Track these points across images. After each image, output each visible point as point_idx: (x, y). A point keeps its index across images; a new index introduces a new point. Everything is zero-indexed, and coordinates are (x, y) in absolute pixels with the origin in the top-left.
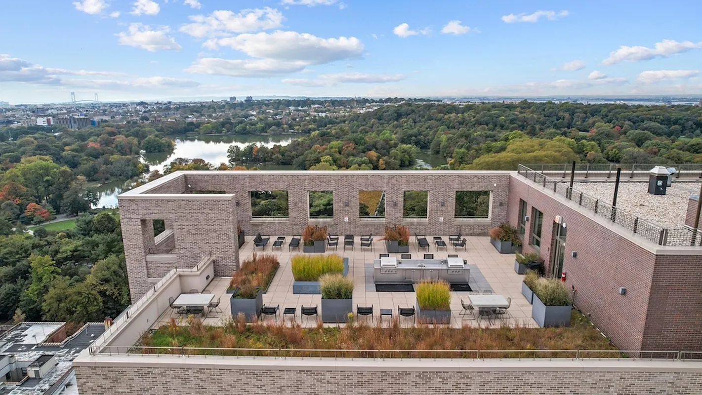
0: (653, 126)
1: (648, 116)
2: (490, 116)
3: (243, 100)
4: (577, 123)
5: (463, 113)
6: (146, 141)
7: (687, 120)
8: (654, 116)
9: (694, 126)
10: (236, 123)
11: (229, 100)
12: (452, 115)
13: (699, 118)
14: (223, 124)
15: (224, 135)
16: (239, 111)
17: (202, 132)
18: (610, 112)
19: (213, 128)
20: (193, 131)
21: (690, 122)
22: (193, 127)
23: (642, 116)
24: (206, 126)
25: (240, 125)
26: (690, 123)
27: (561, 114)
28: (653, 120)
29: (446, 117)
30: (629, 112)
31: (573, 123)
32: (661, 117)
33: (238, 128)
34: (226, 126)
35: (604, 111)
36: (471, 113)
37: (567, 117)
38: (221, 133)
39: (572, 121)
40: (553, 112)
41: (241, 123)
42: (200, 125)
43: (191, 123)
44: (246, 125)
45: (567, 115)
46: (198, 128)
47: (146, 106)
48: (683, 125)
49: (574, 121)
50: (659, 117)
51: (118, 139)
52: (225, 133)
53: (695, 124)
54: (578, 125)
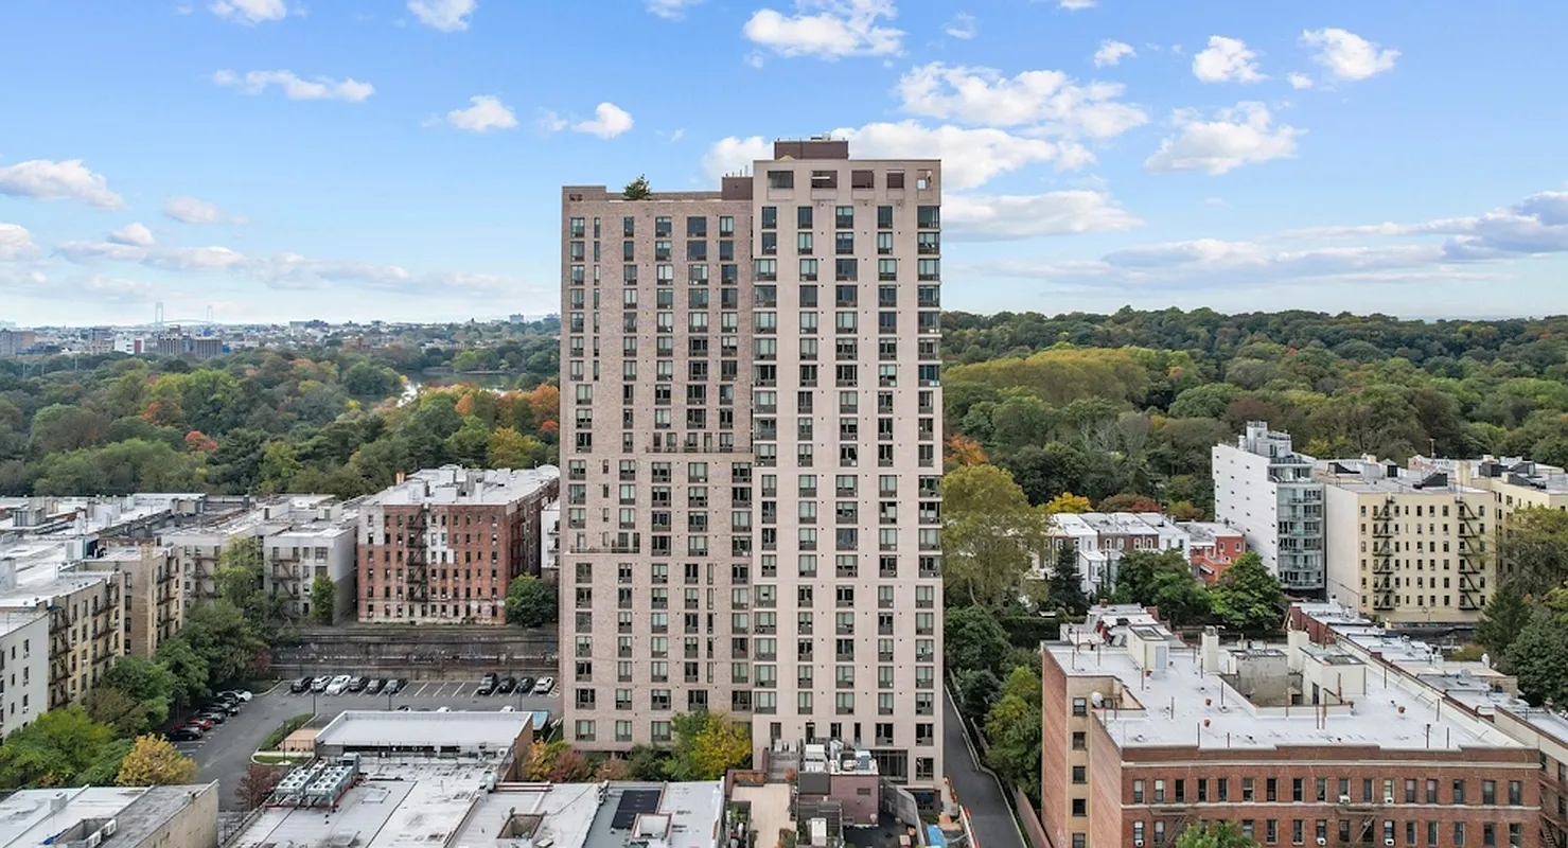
0: (1359, 347)
1: (1358, 331)
2: (1039, 331)
3: (541, 320)
4: (1223, 346)
5: (990, 328)
6: (353, 371)
7: (1432, 339)
8: (1368, 332)
9: (1445, 350)
10: (528, 350)
11: (509, 320)
12: (968, 331)
13: (1453, 335)
14: (502, 353)
15: (503, 374)
16: (532, 335)
17: (457, 366)
18: (1286, 325)
19: (481, 359)
20: (439, 366)
21: (1436, 342)
22: (440, 357)
23: (1346, 332)
24: (467, 356)
25: (537, 354)
26: (1437, 344)
27: (1190, 329)
28: (1367, 338)
29: (955, 334)
30: (1320, 324)
31: (1216, 346)
32: (1382, 334)
33: (532, 360)
34: (508, 354)
35: (1272, 325)
36: (1005, 326)
37: (1203, 335)
38: (498, 369)
39: (1213, 342)
40: (1176, 325)
41: (540, 350)
42: (453, 355)
43: (435, 351)
44: (550, 353)
45: (1203, 332)
46: (449, 359)
47: (326, 329)
48: (1423, 348)
49: (1217, 342)
50: (1376, 332)
51: (299, 365)
52: (506, 369)
53: (1445, 345)
54: (1224, 351)
